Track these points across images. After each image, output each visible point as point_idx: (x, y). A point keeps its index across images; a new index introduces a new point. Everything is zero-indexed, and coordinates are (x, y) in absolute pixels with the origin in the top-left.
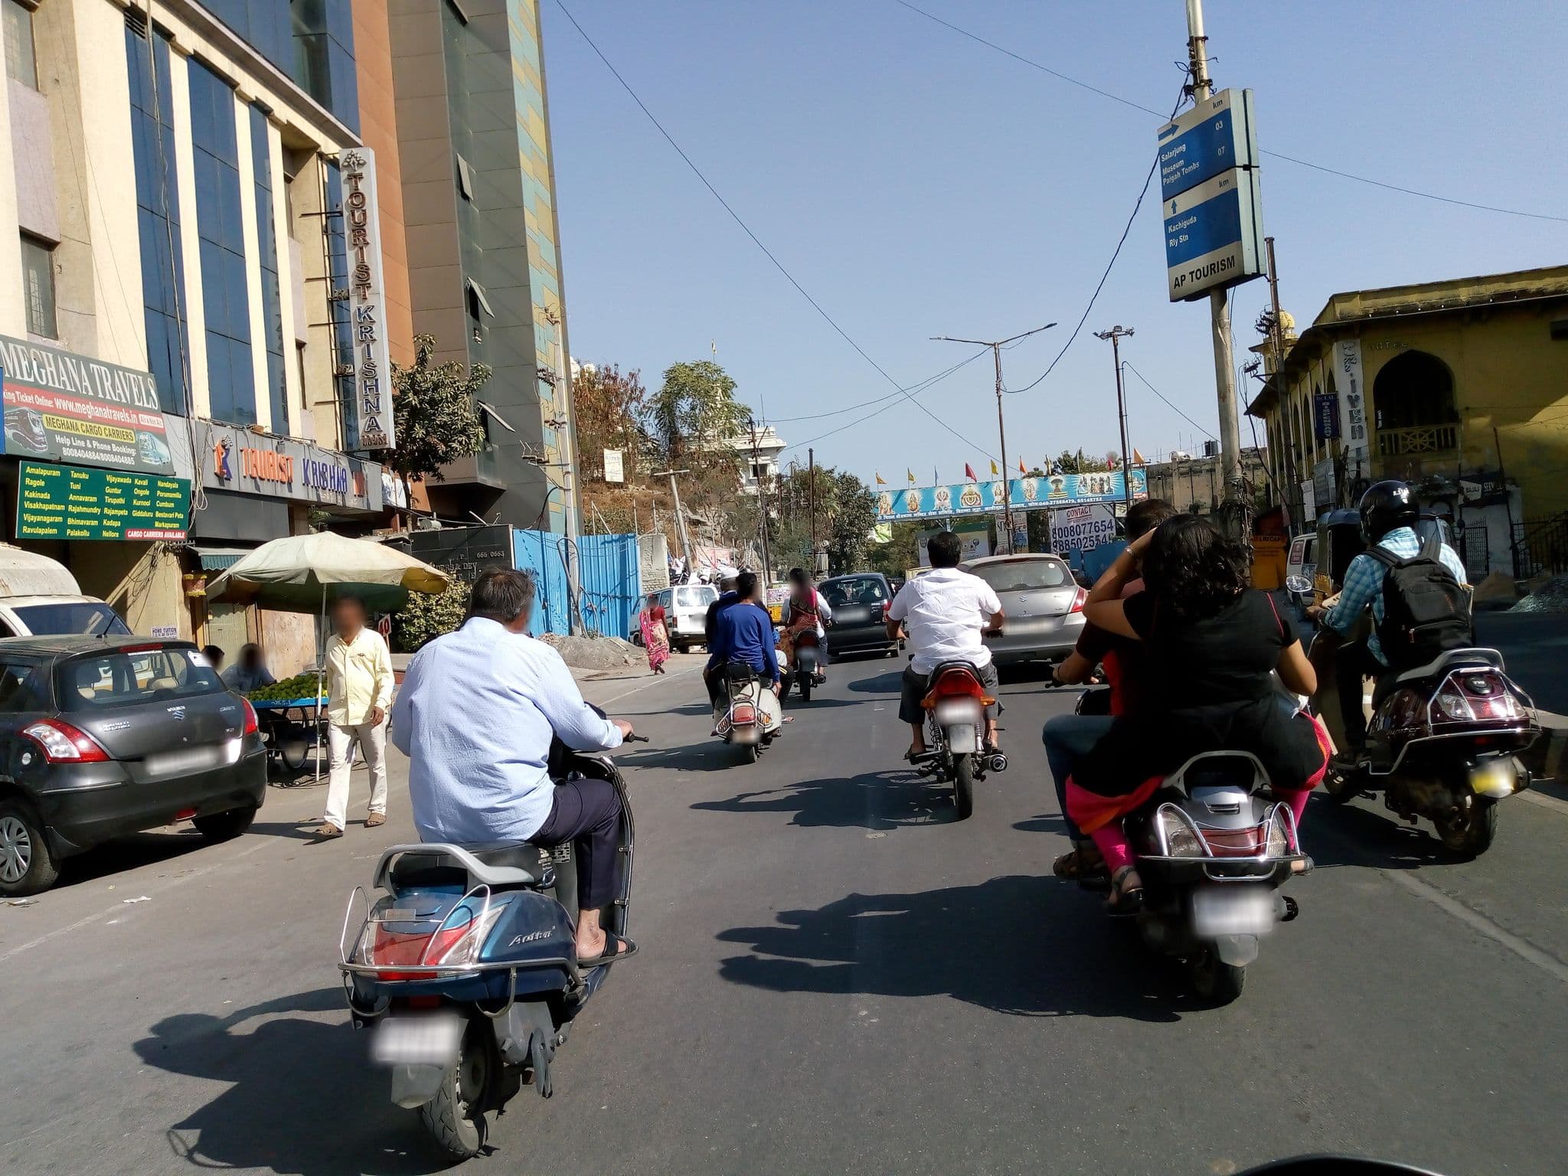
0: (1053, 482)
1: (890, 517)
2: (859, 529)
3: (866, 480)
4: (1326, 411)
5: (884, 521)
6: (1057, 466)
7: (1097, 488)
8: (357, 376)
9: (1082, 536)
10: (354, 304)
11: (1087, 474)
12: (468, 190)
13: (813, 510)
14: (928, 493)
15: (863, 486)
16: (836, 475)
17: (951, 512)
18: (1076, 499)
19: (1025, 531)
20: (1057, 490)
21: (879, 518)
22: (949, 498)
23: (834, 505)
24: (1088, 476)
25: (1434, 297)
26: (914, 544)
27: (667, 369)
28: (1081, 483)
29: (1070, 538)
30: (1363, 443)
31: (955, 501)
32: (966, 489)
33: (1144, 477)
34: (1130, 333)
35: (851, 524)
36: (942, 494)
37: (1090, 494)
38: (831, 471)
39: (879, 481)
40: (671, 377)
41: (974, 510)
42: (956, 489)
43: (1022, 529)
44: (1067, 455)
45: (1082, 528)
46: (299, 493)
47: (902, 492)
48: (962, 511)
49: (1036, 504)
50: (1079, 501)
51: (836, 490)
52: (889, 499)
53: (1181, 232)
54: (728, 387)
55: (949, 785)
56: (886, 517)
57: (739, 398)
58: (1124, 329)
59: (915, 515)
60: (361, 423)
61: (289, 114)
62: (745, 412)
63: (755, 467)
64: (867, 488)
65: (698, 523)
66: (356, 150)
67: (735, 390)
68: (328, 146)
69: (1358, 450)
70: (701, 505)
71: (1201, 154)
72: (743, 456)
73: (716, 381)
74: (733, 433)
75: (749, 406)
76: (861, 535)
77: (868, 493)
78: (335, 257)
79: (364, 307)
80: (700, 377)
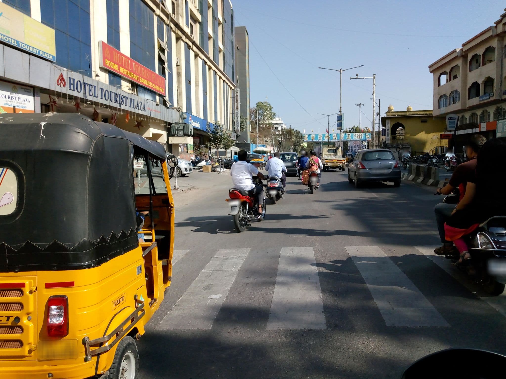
0: (348, 135)
1: (307, 141)
2: (299, 144)
3: (302, 132)
4: (384, 131)
5: (305, 142)
6: (352, 130)
7: (359, 137)
8: (236, 121)
9: (357, 148)
10: (236, 111)
12: (238, 82)
13: (290, 139)
14: (317, 136)
16: (295, 130)
17: (322, 141)
20: (349, 137)
21: (304, 141)
23: (294, 138)
24: (357, 134)
25: (403, 114)
26: (312, 147)
27: (257, 103)
28: (355, 135)
29: (353, 149)
31: (323, 138)
32: (326, 135)
33: (370, 135)
34: (363, 105)
35: (298, 142)
36: (320, 136)
37: (357, 139)
38: (293, 129)
39: (305, 132)
40: (258, 105)
41: (328, 140)
42: (324, 135)
43: (341, 145)
44: (354, 127)
45: (357, 146)
48: (325, 140)
49: (345, 140)
51: (295, 134)
52: (307, 136)
54: (271, 108)
57: (273, 111)
60: (236, 128)
61: (231, 86)
62: (275, 114)
63: (276, 127)
64: (302, 134)
65: (267, 141)
66: (237, 89)
67: (272, 109)
68: (233, 88)
69: (388, 138)
70: (266, 137)
71: (340, 118)
72: (273, 124)
73: (268, 106)
74: (272, 119)
75: (275, 113)
76: (300, 145)
77: (302, 135)
78: (233, 104)
79: (237, 111)
80: (265, 106)
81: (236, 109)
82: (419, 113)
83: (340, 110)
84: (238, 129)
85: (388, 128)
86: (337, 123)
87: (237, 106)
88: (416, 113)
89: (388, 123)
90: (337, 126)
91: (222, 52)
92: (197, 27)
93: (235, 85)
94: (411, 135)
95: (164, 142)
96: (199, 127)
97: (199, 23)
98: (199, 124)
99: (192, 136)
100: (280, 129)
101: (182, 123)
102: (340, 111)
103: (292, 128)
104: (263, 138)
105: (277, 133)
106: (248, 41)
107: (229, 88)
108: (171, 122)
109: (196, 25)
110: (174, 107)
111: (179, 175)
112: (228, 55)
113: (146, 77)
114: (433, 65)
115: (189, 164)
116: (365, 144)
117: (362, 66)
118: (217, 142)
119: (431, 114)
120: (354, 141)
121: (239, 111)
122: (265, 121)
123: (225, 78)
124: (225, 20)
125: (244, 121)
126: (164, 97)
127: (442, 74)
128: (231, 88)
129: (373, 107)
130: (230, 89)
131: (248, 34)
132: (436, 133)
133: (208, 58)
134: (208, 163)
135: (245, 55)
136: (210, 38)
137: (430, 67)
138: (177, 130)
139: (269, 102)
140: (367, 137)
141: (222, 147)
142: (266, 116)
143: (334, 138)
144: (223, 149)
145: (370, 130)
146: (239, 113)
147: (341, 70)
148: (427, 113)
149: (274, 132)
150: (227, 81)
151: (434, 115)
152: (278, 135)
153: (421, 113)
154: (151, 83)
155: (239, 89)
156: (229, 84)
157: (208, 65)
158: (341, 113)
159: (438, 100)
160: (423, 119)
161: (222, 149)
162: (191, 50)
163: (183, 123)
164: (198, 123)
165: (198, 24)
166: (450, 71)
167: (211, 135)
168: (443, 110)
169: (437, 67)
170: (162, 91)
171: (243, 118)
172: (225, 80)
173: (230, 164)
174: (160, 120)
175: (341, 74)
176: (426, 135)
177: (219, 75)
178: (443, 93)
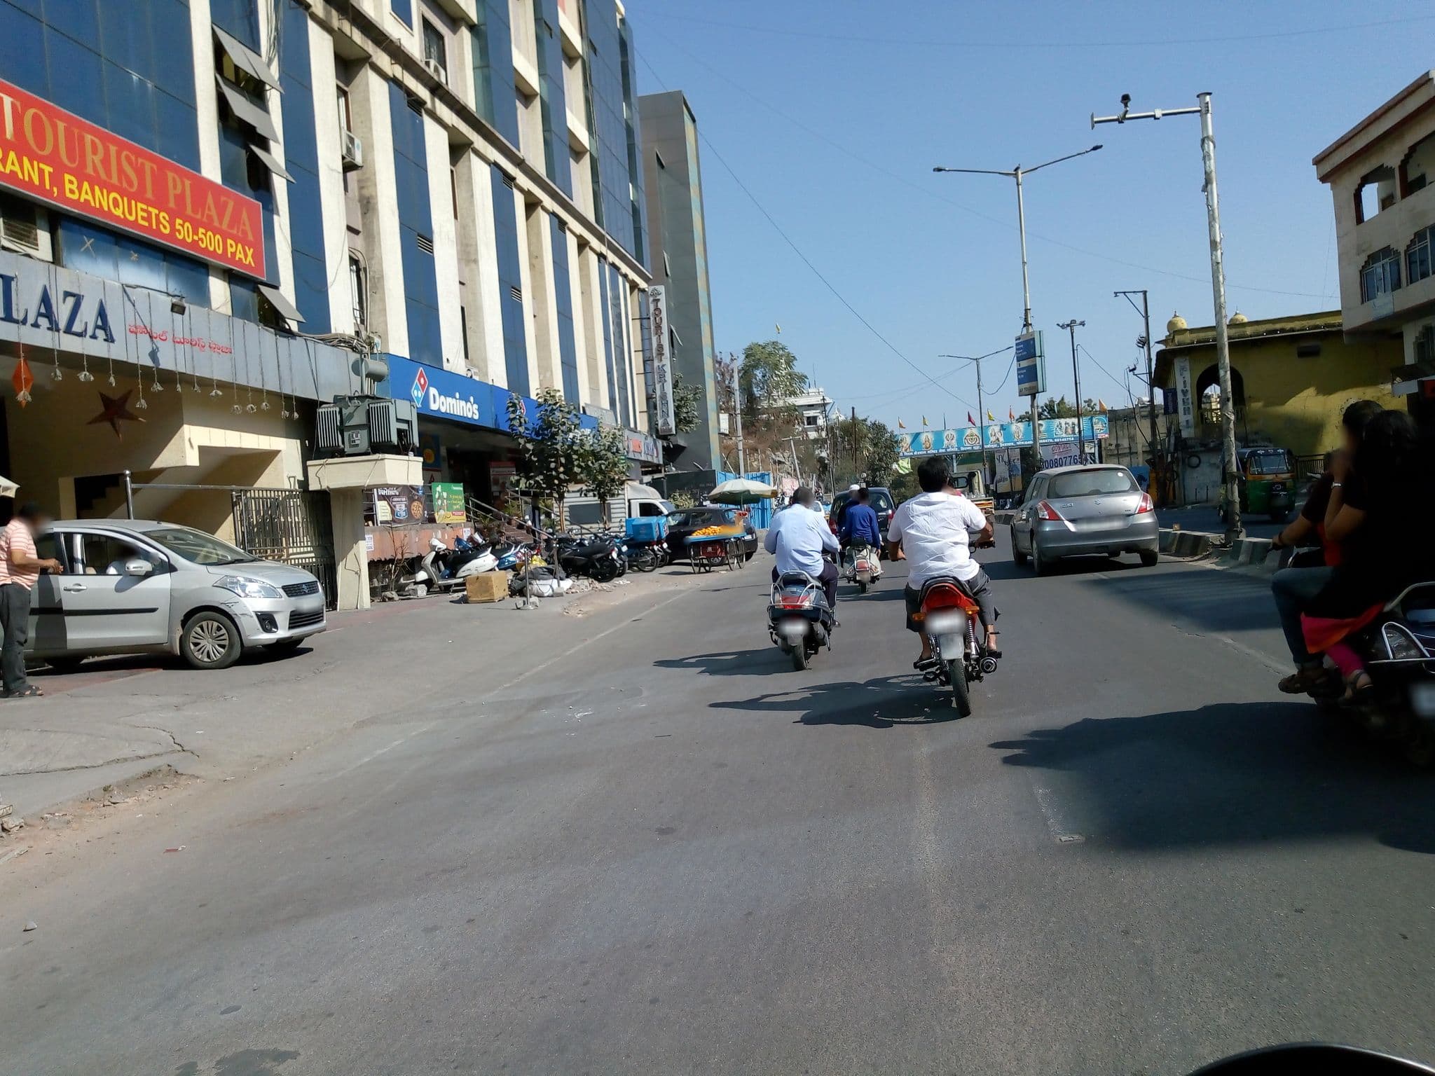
1: (909, 454)
2: (886, 464)
3: (891, 427)
4: (1170, 398)
5: (905, 456)
6: (1044, 410)
7: (1070, 431)
8: (658, 399)
10: (656, 363)
11: (1063, 419)
12: (669, 273)
13: (856, 450)
14: (938, 435)
15: (889, 431)
16: (868, 423)
17: (957, 450)
18: (1053, 439)
19: (1018, 463)
21: (901, 454)
22: (955, 439)
23: (868, 446)
24: (1063, 421)
27: (746, 347)
28: (1058, 426)
30: (1190, 417)
31: (960, 441)
32: (968, 432)
33: (1106, 422)
34: (1083, 324)
35: (880, 460)
36: (950, 436)
37: (1064, 435)
38: (865, 420)
39: (901, 426)
40: (749, 353)
41: (974, 448)
42: (960, 432)
43: (1015, 461)
44: (1052, 401)
45: (1063, 460)
46: (643, 458)
47: (917, 435)
48: (965, 449)
49: (1023, 443)
50: (1056, 440)
51: (870, 435)
52: (909, 440)
53: (1022, 374)
54: (790, 360)
55: (950, 688)
56: (906, 454)
57: (798, 368)
58: (1078, 322)
59: (929, 452)
60: (660, 422)
61: (632, 276)
62: (802, 378)
63: (808, 418)
64: (892, 432)
65: (780, 462)
66: (656, 287)
67: (795, 362)
68: (643, 285)
69: (1187, 421)
70: (778, 450)
71: (1027, 349)
72: (800, 410)
73: (782, 356)
74: (793, 393)
75: (806, 374)
76: (888, 468)
77: (892, 436)
78: (645, 340)
79: (661, 365)
80: (770, 354)
81: (654, 355)
82: (1289, 326)
83: (1026, 319)
84: (666, 423)
85: (1185, 387)
86: (1018, 370)
87: (660, 347)
88: (1278, 326)
89: (1183, 369)
90: (1020, 382)
91: (588, 154)
92: (461, 46)
93: (651, 277)
94: (1269, 404)
95: (287, 486)
96: (476, 417)
97: (472, 28)
98: (476, 406)
99: (418, 453)
100: (821, 422)
101: (362, 398)
102: (1027, 325)
103: (860, 417)
104: (768, 452)
105: (813, 435)
106: (696, 141)
107: (628, 286)
108: (311, 395)
109: (459, 33)
110: (333, 331)
111: (228, 654)
112: (615, 169)
113: (115, 180)
114: (1331, 153)
115: (285, 588)
116: (1093, 451)
117: (1095, 148)
118: (554, 473)
119: (1340, 325)
120: (1057, 443)
121: (666, 360)
122: (775, 400)
123: (603, 246)
124: (592, 46)
125: (690, 396)
126: (263, 289)
127: (1366, 180)
128: (634, 286)
129: (1214, 245)
130: (631, 293)
131: (694, 121)
132: (1355, 390)
133: (520, 163)
134: (511, 559)
135: (687, 185)
136: (527, 97)
137: (1318, 161)
138: (342, 429)
139: (782, 341)
140: (1095, 427)
141: (588, 491)
142: (777, 386)
143: (993, 439)
144: (593, 498)
145: (1106, 407)
146: (668, 369)
147: (1016, 170)
148: (1318, 322)
149: (805, 431)
150: (612, 257)
151: (1345, 328)
152: (816, 441)
153: (1297, 325)
154: (154, 211)
155: (661, 289)
156: (625, 269)
157: (521, 190)
158: (1031, 330)
159: (1361, 272)
160: (1304, 344)
161: (585, 499)
162: (427, 120)
163: (367, 397)
164: (467, 401)
165: (465, 33)
166: (1402, 161)
167: (530, 446)
168: (1385, 304)
169: (1348, 155)
170: (239, 256)
171: (686, 388)
172: (605, 253)
173: (599, 555)
174: (222, 385)
175: (1018, 184)
176: (1321, 398)
177: (578, 232)
178: (1378, 246)
